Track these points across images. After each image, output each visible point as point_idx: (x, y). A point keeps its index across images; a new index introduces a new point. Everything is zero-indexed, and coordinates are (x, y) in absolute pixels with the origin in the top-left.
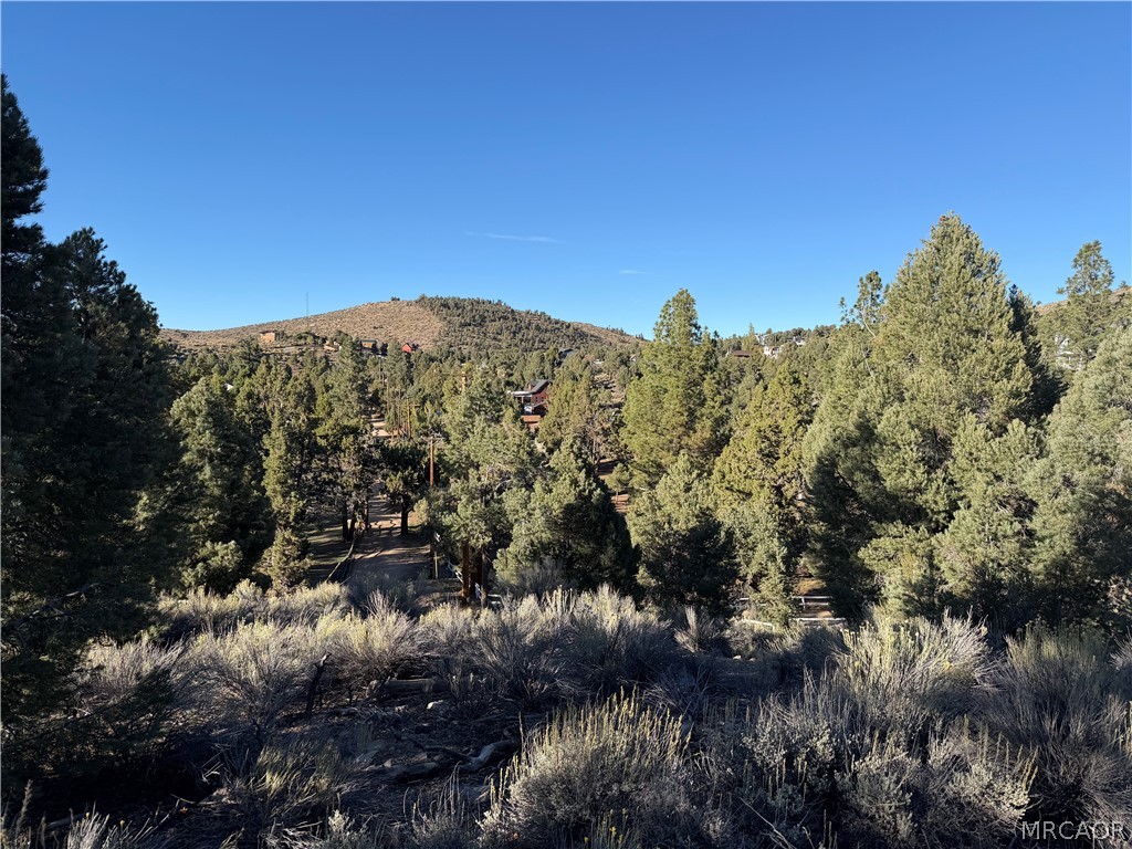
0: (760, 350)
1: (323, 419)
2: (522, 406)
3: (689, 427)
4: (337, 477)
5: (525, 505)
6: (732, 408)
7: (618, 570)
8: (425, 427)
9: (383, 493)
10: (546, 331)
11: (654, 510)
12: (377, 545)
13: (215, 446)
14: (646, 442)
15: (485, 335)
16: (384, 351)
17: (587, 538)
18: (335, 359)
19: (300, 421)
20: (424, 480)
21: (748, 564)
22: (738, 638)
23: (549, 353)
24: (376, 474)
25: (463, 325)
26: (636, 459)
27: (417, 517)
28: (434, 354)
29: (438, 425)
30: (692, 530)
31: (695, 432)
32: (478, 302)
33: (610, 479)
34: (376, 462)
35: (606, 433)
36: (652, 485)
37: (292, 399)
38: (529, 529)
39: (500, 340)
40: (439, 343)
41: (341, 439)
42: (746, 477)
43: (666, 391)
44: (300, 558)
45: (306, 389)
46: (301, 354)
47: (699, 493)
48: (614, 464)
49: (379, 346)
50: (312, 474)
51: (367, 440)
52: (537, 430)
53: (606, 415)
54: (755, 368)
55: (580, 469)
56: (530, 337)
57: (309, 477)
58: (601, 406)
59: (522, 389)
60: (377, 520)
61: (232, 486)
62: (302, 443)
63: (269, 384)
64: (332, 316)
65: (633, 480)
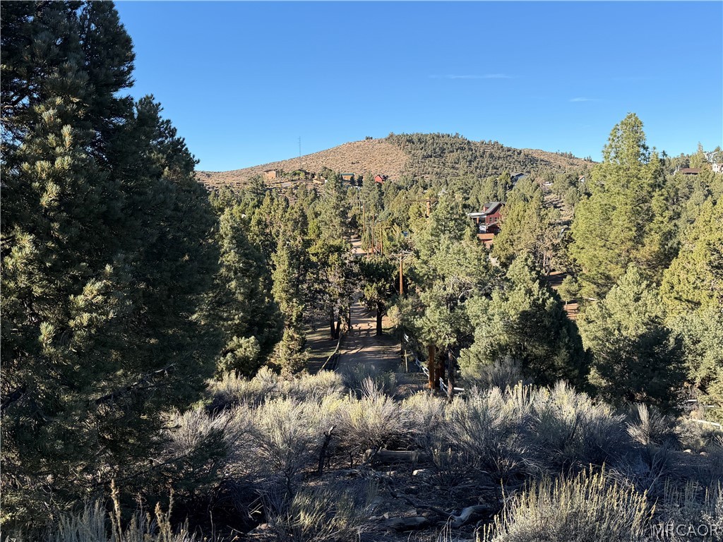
0: (708, 167)
1: (314, 240)
2: (477, 226)
3: (638, 241)
4: (325, 287)
5: (485, 311)
6: (680, 223)
7: (571, 370)
8: (395, 246)
9: (361, 301)
10: (499, 158)
11: (604, 317)
12: (358, 343)
13: (238, 262)
14: (595, 256)
15: (444, 164)
16: (360, 183)
17: (541, 340)
18: (322, 190)
19: (297, 242)
20: (394, 290)
21: (696, 368)
22: (688, 434)
23: (501, 179)
24: (356, 284)
25: (425, 157)
26: (584, 271)
27: (391, 320)
28: (401, 184)
29: (406, 244)
30: (642, 336)
31: (644, 245)
32: (438, 137)
33: (561, 289)
34: (356, 275)
35: (555, 248)
36: (601, 296)
37: (290, 224)
38: (489, 332)
39: (457, 169)
40: (405, 174)
41: (328, 256)
42: (695, 288)
43: (614, 208)
44: (301, 351)
45: (300, 216)
46: (296, 188)
47: (648, 303)
48: (563, 276)
49: (356, 178)
50: (307, 285)
51: (348, 257)
52: (492, 247)
53: (555, 232)
54: (704, 185)
55: (534, 281)
56: (484, 164)
57: (305, 287)
58: (550, 224)
59: (477, 211)
60: (357, 323)
61: (252, 294)
62: (300, 260)
63: (273, 213)
64: (319, 156)
65: (582, 291)
